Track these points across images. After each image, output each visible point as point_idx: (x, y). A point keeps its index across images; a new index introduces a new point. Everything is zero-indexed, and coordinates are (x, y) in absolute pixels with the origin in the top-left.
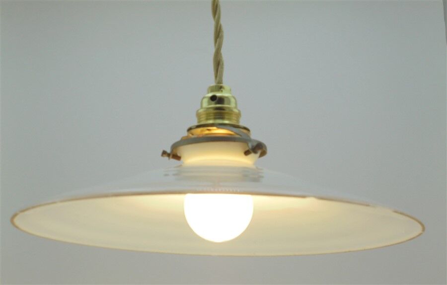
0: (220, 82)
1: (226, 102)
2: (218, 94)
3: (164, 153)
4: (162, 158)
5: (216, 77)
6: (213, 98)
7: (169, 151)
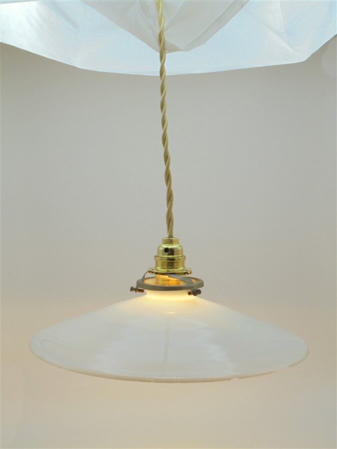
0: (171, 236)
1: (175, 253)
2: (170, 247)
3: (132, 289)
4: (131, 292)
5: (168, 230)
6: (166, 250)
7: (135, 287)
